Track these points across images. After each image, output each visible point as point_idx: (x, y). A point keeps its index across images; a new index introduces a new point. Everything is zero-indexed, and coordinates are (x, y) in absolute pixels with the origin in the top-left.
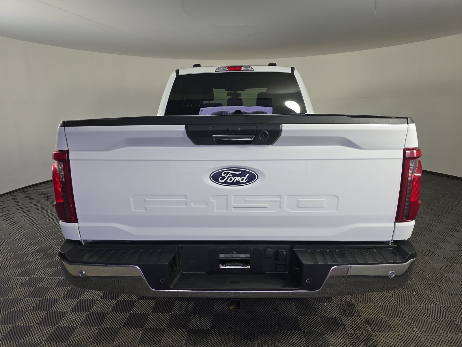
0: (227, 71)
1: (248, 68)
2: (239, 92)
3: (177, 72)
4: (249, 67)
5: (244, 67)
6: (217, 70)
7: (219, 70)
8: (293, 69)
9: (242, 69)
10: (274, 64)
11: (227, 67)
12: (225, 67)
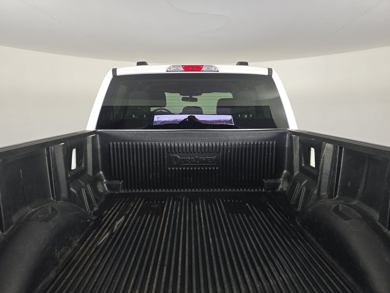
0: (182, 71)
1: (210, 68)
2: (194, 97)
3: (114, 71)
4: (211, 66)
5: (206, 66)
6: (169, 70)
7: (171, 70)
8: (270, 71)
9: (202, 69)
10: (246, 64)
11: (182, 66)
12: (179, 66)
